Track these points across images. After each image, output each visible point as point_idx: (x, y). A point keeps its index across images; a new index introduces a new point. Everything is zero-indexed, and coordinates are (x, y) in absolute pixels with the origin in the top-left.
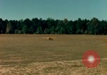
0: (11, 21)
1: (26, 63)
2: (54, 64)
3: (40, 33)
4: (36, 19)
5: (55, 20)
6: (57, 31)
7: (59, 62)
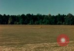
0: (12, 16)
1: (22, 45)
2: (41, 45)
3: (32, 24)
4: (29, 14)
5: (43, 15)
6: (44, 23)
7: (45, 44)
